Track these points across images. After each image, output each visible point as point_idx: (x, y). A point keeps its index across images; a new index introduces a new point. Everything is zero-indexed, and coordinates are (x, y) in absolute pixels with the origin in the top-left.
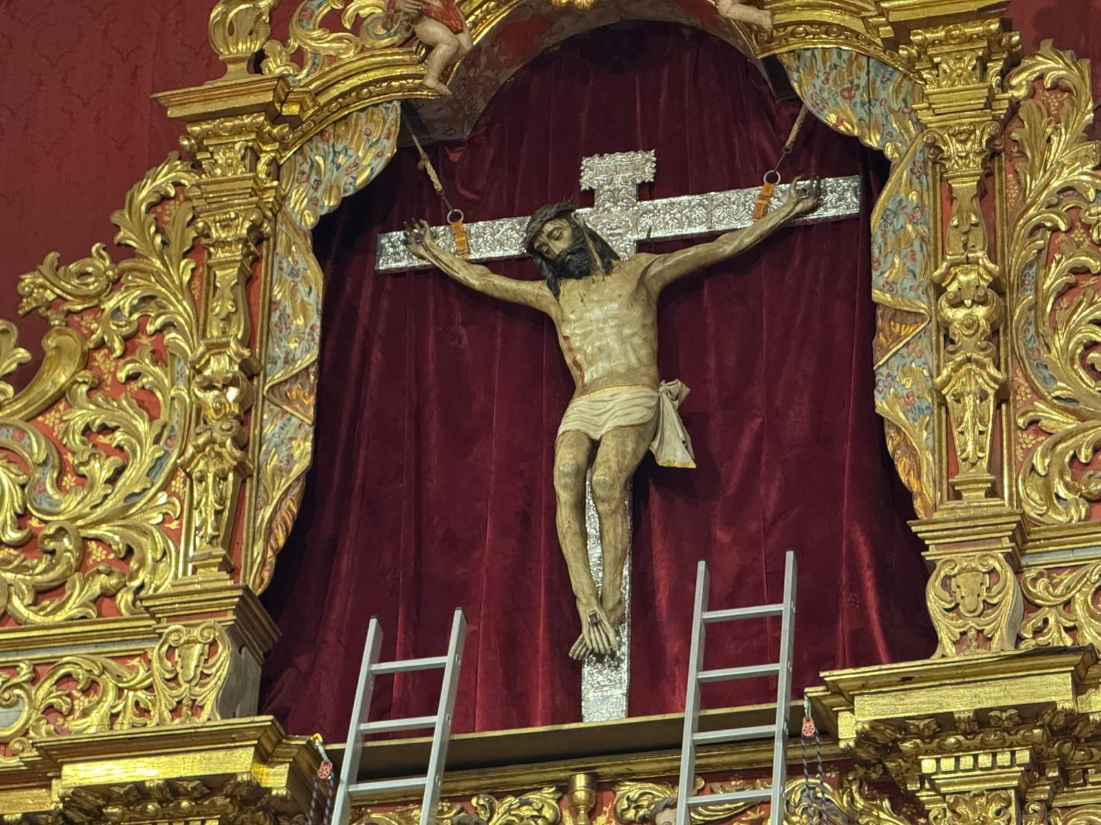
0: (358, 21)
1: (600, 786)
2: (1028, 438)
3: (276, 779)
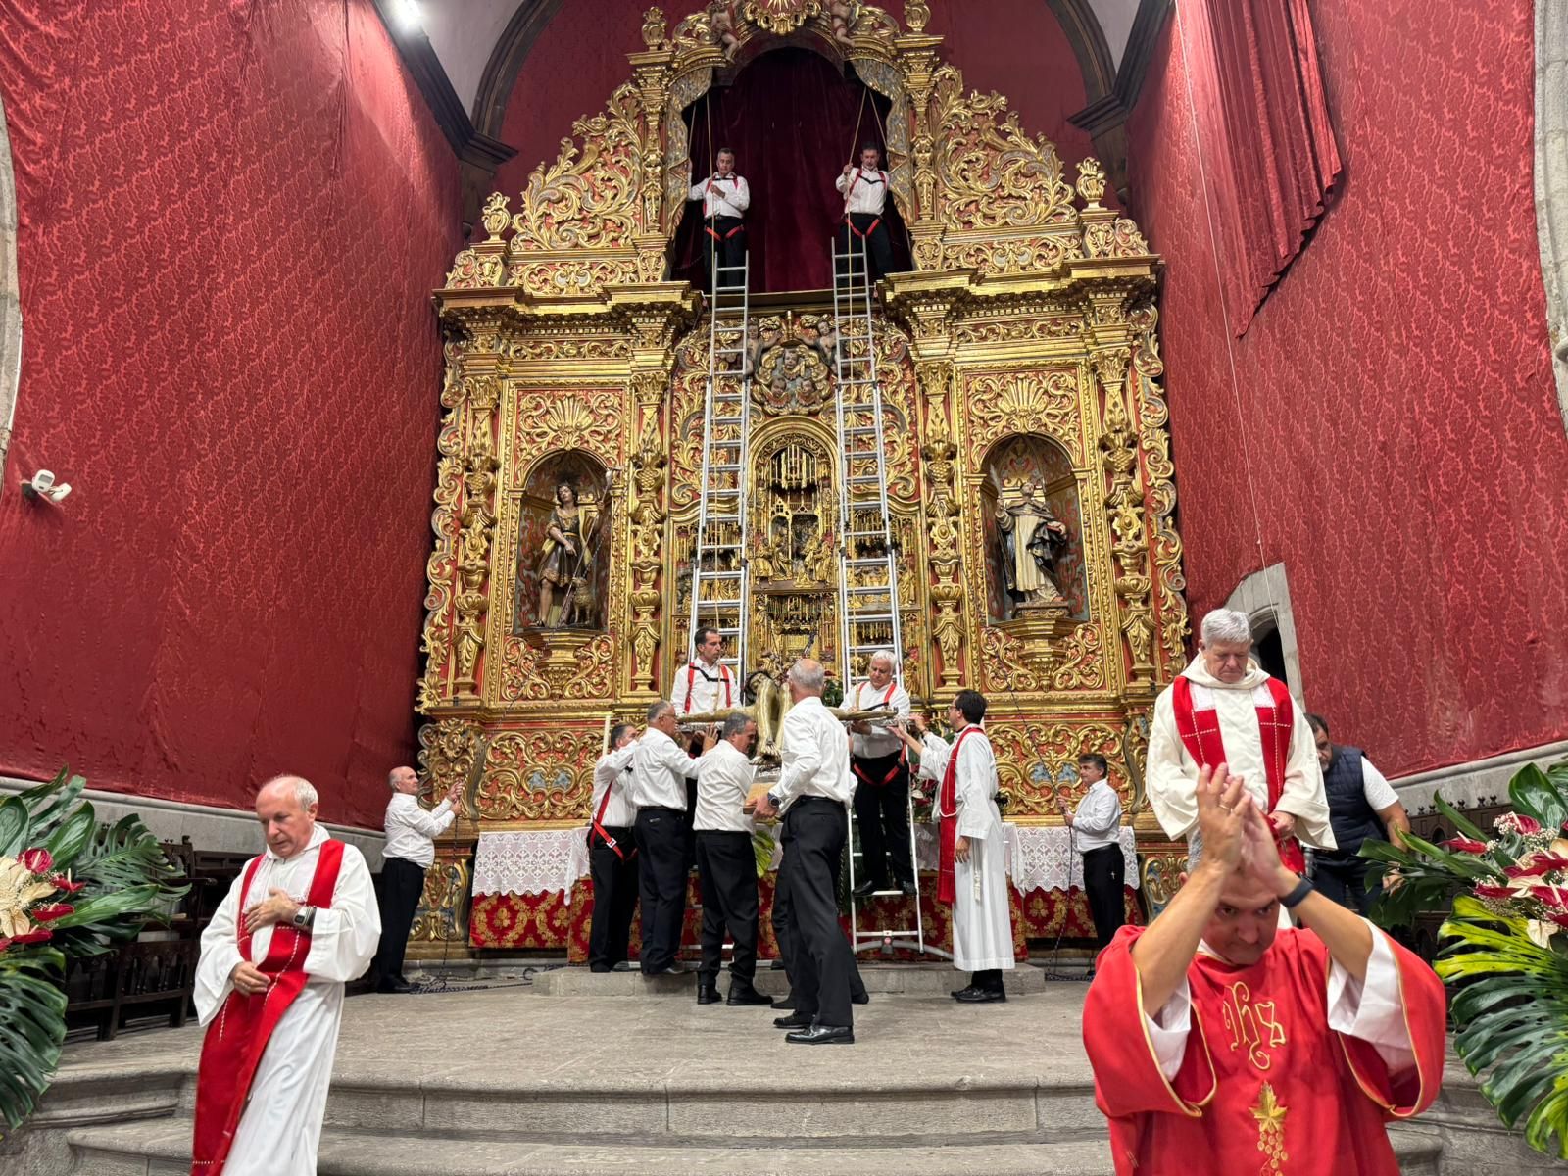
0: (698, 35)
1: (796, 315)
2: (943, 201)
3: (688, 305)
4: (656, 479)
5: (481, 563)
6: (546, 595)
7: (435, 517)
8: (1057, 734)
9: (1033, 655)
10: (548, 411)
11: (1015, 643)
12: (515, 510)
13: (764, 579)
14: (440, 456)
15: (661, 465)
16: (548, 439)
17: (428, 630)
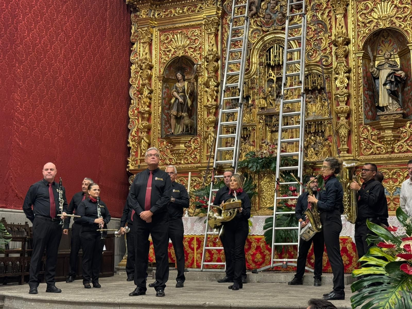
4: (214, 67)
5: (147, 109)
6: (173, 121)
7: (131, 90)
8: (393, 174)
9: (383, 137)
10: (171, 40)
11: (376, 132)
12: (160, 85)
13: (263, 108)
14: (131, 64)
15: (217, 61)
16: (172, 52)
17: (130, 137)
